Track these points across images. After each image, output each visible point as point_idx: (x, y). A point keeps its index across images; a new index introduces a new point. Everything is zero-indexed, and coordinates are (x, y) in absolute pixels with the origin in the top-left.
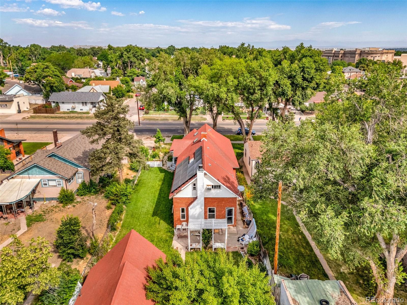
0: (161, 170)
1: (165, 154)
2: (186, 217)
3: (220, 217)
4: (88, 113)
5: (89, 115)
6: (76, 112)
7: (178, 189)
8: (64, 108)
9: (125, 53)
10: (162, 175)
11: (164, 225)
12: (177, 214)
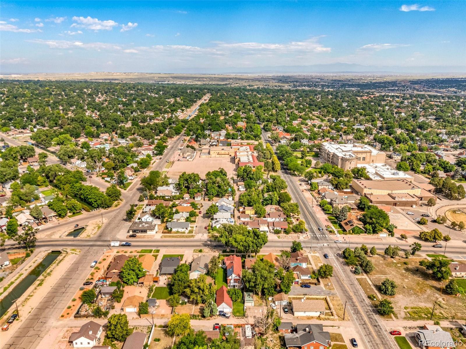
0: (222, 268)
1: (222, 260)
2: (230, 282)
3: (237, 282)
4: (184, 233)
5: (186, 234)
6: (179, 232)
7: (229, 277)
8: (174, 230)
9: (189, 179)
10: (222, 270)
11: (225, 284)
12: (228, 282)
